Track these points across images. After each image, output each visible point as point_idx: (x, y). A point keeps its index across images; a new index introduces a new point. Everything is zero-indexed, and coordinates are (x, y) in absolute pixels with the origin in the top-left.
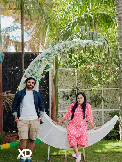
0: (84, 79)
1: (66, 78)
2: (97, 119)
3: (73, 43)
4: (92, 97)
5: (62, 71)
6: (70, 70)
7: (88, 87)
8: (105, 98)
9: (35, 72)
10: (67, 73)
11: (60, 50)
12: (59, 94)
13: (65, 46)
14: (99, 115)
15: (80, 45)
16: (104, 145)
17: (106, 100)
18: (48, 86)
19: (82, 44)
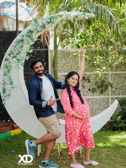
0: (89, 62)
1: (68, 60)
2: (104, 107)
3: (60, 17)
4: (97, 82)
5: (63, 52)
6: (72, 51)
7: (93, 70)
8: (113, 83)
9: (17, 54)
10: (69, 54)
11: (44, 27)
12: (60, 79)
13: (50, 21)
14: (105, 102)
15: (68, 18)
16: (108, 137)
17: (114, 86)
18: (48, 70)
19: (69, 18)
